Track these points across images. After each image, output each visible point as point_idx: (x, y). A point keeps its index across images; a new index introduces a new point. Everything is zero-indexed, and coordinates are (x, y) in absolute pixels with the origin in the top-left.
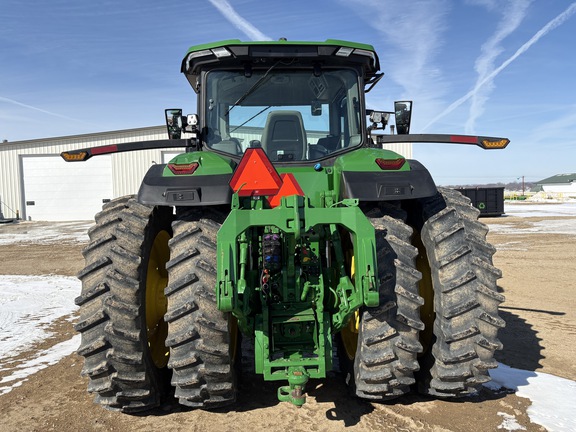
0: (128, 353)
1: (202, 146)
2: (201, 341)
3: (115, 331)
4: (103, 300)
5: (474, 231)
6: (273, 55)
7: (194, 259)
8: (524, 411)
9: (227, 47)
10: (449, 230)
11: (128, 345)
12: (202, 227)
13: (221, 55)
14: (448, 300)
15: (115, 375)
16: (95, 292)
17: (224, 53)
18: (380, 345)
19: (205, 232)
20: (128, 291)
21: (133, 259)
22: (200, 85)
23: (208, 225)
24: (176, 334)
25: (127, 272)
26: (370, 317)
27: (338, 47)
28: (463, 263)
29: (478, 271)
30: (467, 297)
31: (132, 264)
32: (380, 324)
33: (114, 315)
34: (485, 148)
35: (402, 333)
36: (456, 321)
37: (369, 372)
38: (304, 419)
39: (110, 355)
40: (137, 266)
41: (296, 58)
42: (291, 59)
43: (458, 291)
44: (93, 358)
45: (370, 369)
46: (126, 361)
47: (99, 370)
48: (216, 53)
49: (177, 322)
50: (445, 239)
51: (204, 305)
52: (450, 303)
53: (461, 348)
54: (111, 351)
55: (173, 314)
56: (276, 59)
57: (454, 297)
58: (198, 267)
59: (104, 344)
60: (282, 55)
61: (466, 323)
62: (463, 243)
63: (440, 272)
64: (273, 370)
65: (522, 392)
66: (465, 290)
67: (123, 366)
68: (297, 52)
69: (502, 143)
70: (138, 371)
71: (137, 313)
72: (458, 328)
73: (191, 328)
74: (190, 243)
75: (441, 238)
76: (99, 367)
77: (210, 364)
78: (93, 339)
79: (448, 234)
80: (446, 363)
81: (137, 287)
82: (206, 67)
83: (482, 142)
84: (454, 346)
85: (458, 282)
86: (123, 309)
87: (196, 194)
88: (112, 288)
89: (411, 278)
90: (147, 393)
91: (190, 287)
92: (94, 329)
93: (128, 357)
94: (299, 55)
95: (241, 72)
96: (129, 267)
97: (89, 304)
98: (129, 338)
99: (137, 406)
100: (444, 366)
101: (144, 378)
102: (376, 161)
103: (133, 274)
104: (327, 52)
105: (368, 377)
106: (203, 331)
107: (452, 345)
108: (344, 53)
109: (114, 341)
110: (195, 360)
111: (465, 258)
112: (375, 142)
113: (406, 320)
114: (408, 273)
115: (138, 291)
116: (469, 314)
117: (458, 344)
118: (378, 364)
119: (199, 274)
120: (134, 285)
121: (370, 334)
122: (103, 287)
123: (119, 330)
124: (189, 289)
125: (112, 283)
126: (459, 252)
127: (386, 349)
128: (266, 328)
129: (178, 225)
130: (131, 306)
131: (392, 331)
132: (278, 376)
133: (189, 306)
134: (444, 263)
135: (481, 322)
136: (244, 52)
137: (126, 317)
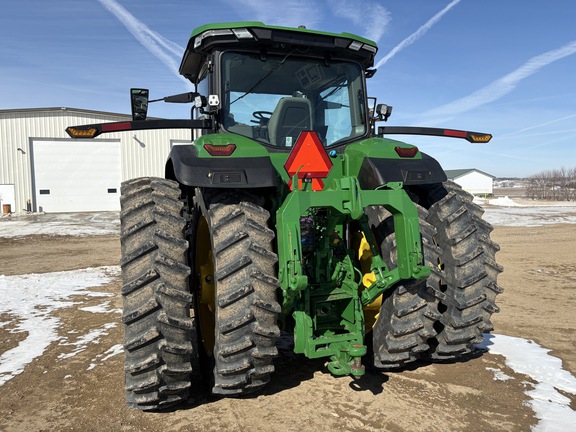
0: (179, 342)
1: (218, 128)
2: (256, 323)
3: (170, 320)
4: (153, 289)
5: (475, 213)
6: (292, 41)
7: (244, 242)
8: (504, 364)
9: (250, 29)
10: (458, 212)
11: (179, 334)
12: (244, 210)
13: (241, 36)
14: (461, 272)
15: (165, 367)
16: (145, 280)
17: (245, 34)
18: (411, 316)
19: (248, 214)
20: (179, 277)
21: (181, 244)
22: (213, 64)
23: (249, 207)
24: (230, 319)
25: (176, 257)
26: (405, 290)
27: (352, 41)
28: (473, 240)
29: (484, 247)
30: (478, 269)
31: (179, 248)
32: (412, 296)
33: (166, 303)
34: (472, 141)
35: (429, 304)
36: (469, 290)
37: (396, 342)
38: (333, 393)
39: (164, 347)
40: (184, 251)
41: (312, 47)
42: (307, 47)
43: (470, 264)
44: (141, 352)
45: (398, 339)
46: (178, 352)
47: (149, 364)
48: (236, 33)
49: (232, 306)
50: (456, 220)
51: (259, 288)
52: (464, 275)
53: (471, 313)
54: (164, 342)
55: (230, 298)
56: (294, 46)
57: (467, 270)
58: (250, 249)
59: (157, 334)
60: (302, 42)
61: (477, 291)
62: (469, 223)
63: (453, 249)
64: (317, 347)
65: (493, 350)
66: (476, 263)
67: (173, 358)
68: (315, 41)
69: (487, 138)
70: (184, 362)
71: (191, 300)
72: (471, 297)
73: (248, 311)
74: (235, 226)
75: (451, 218)
76: (149, 360)
77: (262, 347)
78: (143, 330)
79: (458, 215)
80: (456, 328)
81: (189, 272)
82: (220, 47)
83: (470, 137)
84: (465, 313)
85: (471, 256)
86: (178, 296)
87: (243, 176)
88: (162, 275)
89: (434, 254)
90: (189, 384)
91: (244, 270)
92: (144, 319)
93: (181, 347)
94: (317, 44)
95: (257, 56)
96: (177, 252)
97: (138, 293)
98: (183, 327)
99: (174, 400)
100: (454, 331)
101: (191, 369)
102: (396, 149)
103: (181, 259)
104: (343, 45)
105: (395, 346)
106: (258, 313)
107: (464, 311)
108: (355, 46)
109: (167, 331)
110: (250, 344)
111: (473, 235)
112: (377, 133)
113: (434, 292)
114: (433, 250)
115: (190, 276)
116: (479, 283)
117: (469, 310)
118: (409, 333)
119: (252, 256)
120: (186, 270)
121: (403, 307)
122: (155, 274)
123: (174, 318)
124: (243, 272)
125: (161, 269)
126: (469, 231)
127: (415, 320)
128: (308, 307)
129: (216, 208)
130: (185, 293)
131: (423, 302)
132: (321, 353)
133: (247, 289)
134: (458, 240)
135: (487, 290)
136: (268, 36)
137: (179, 304)
